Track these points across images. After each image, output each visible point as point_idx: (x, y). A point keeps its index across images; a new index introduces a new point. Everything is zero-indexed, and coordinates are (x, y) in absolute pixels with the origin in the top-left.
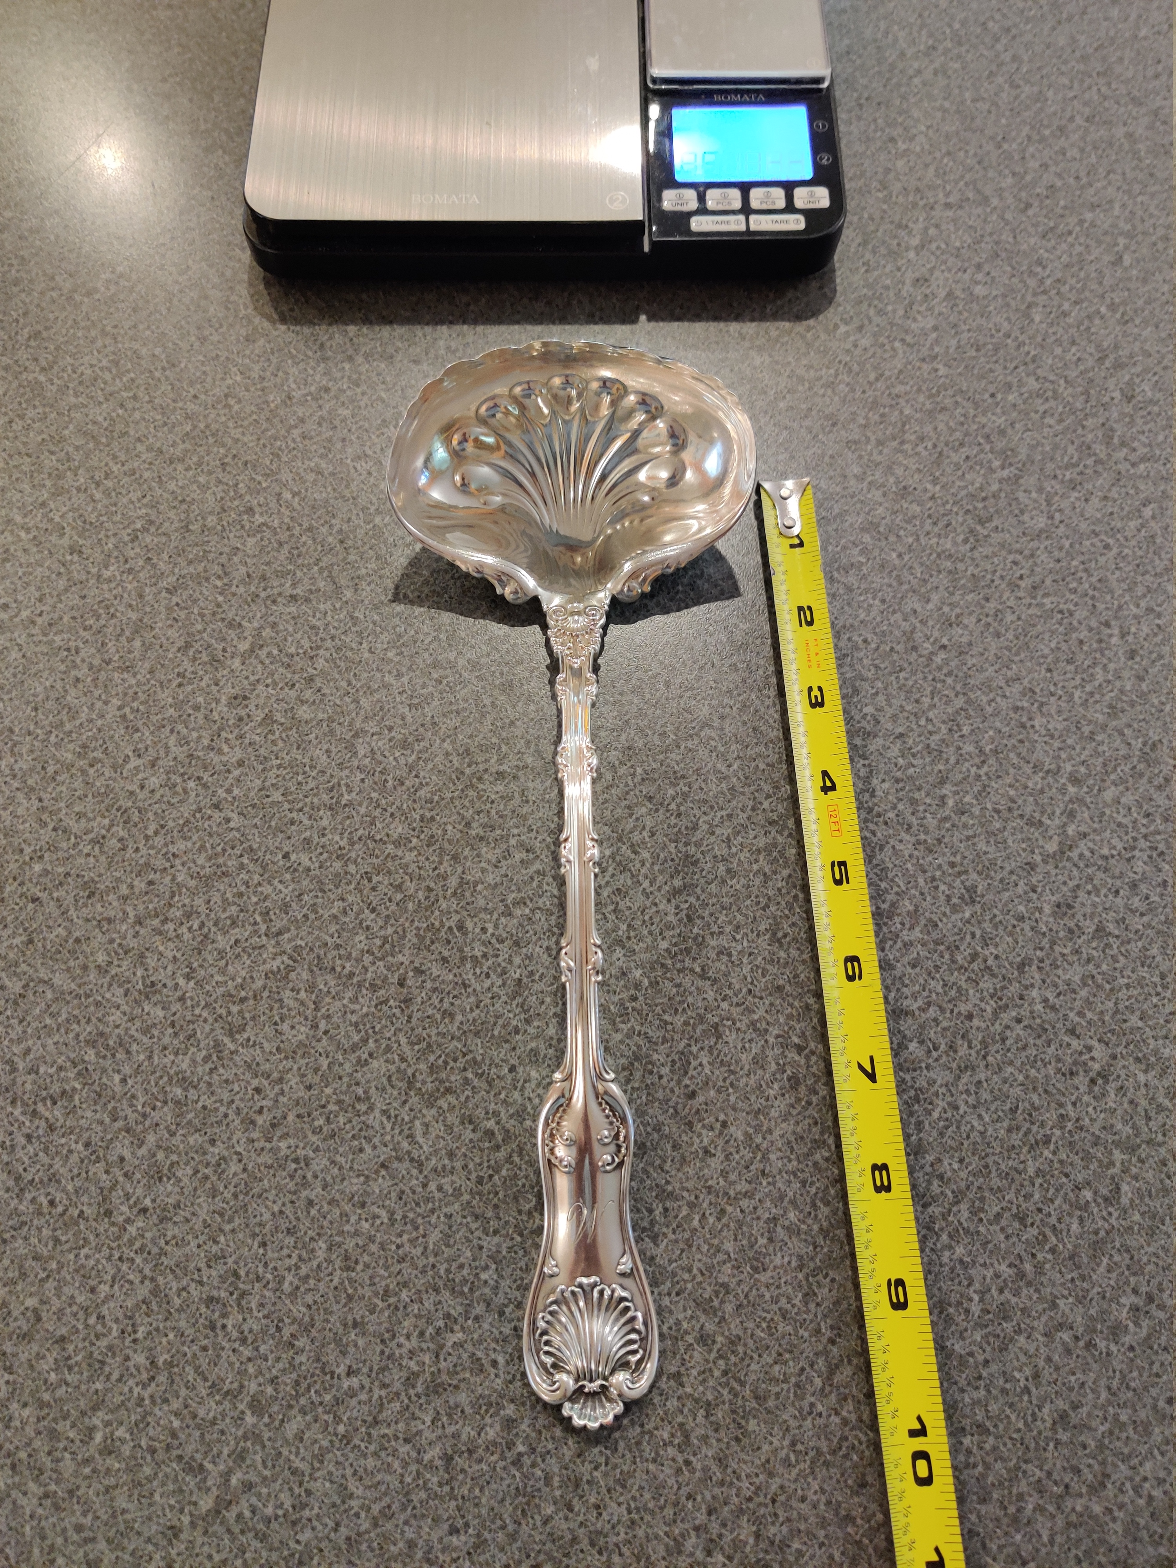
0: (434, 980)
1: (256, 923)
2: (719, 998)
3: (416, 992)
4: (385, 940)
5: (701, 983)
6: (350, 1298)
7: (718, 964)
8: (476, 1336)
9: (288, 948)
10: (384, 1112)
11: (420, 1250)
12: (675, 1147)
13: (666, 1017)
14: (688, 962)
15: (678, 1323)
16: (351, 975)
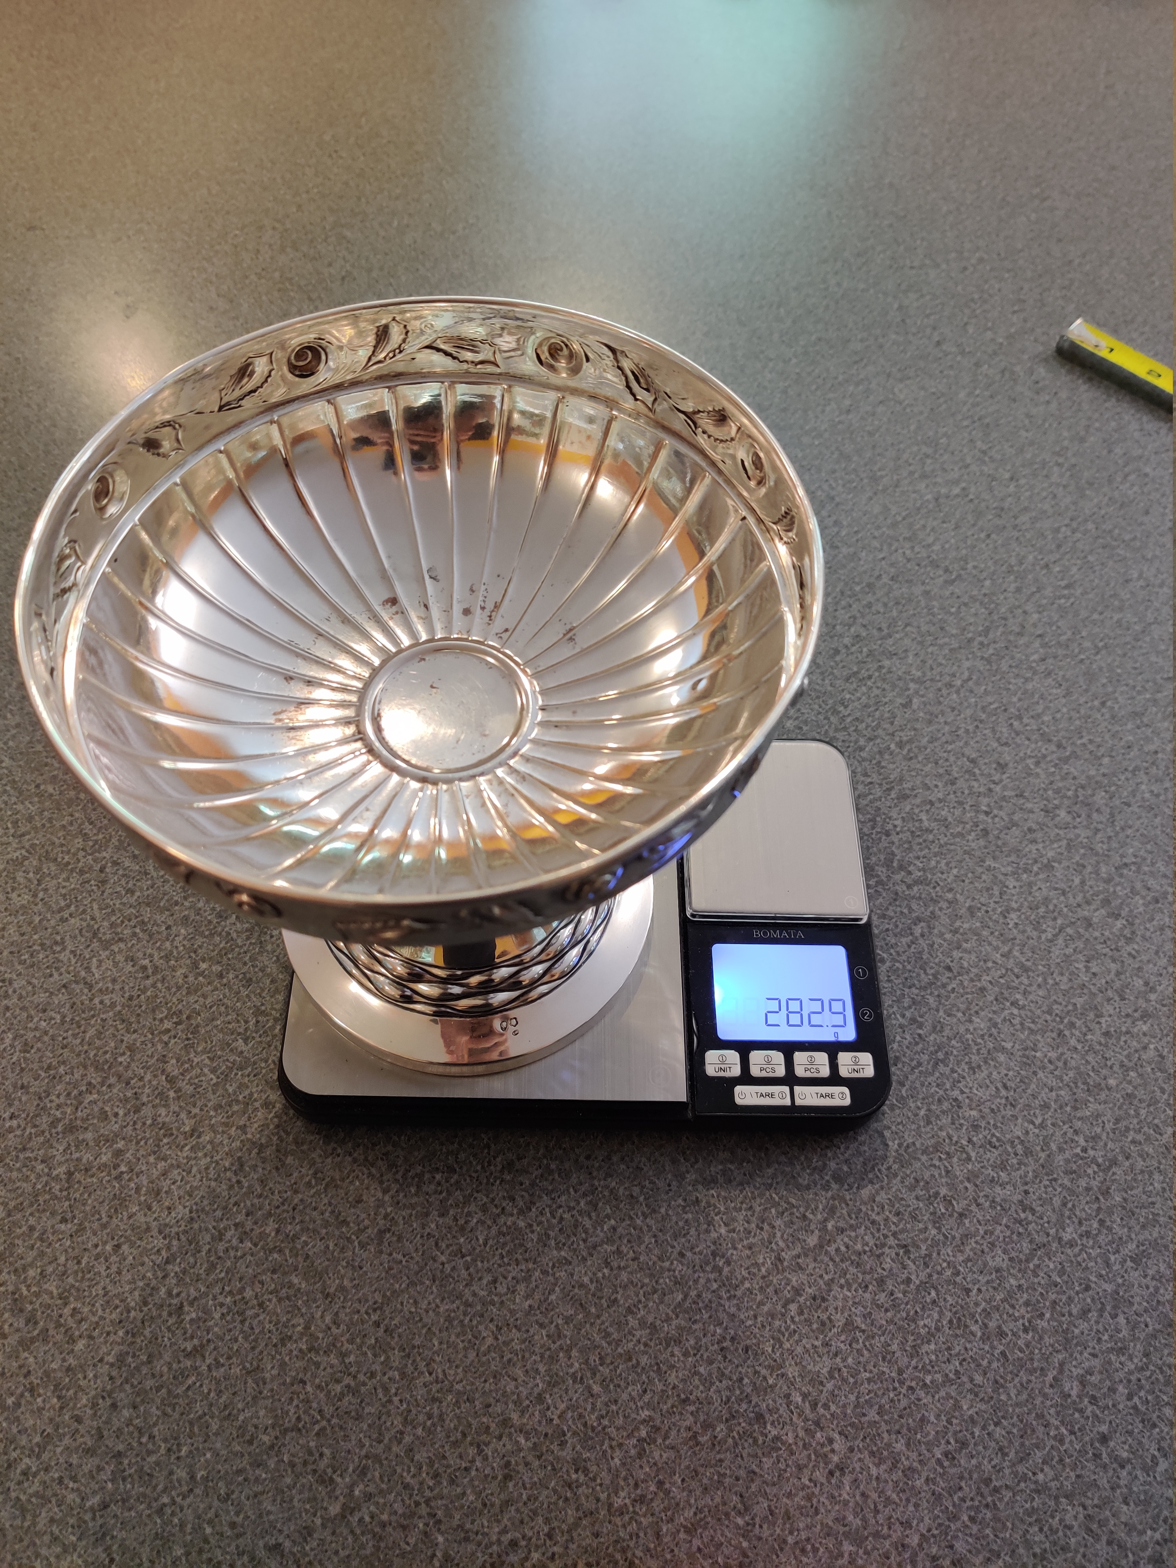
0: (125, 869)
1: (7, 828)
3: (110, 876)
4: (96, 841)
6: (22, 1070)
8: (106, 1097)
9: (27, 845)
10: (72, 952)
11: (79, 1041)
12: (273, 981)
15: (251, 1094)
16: (68, 863)
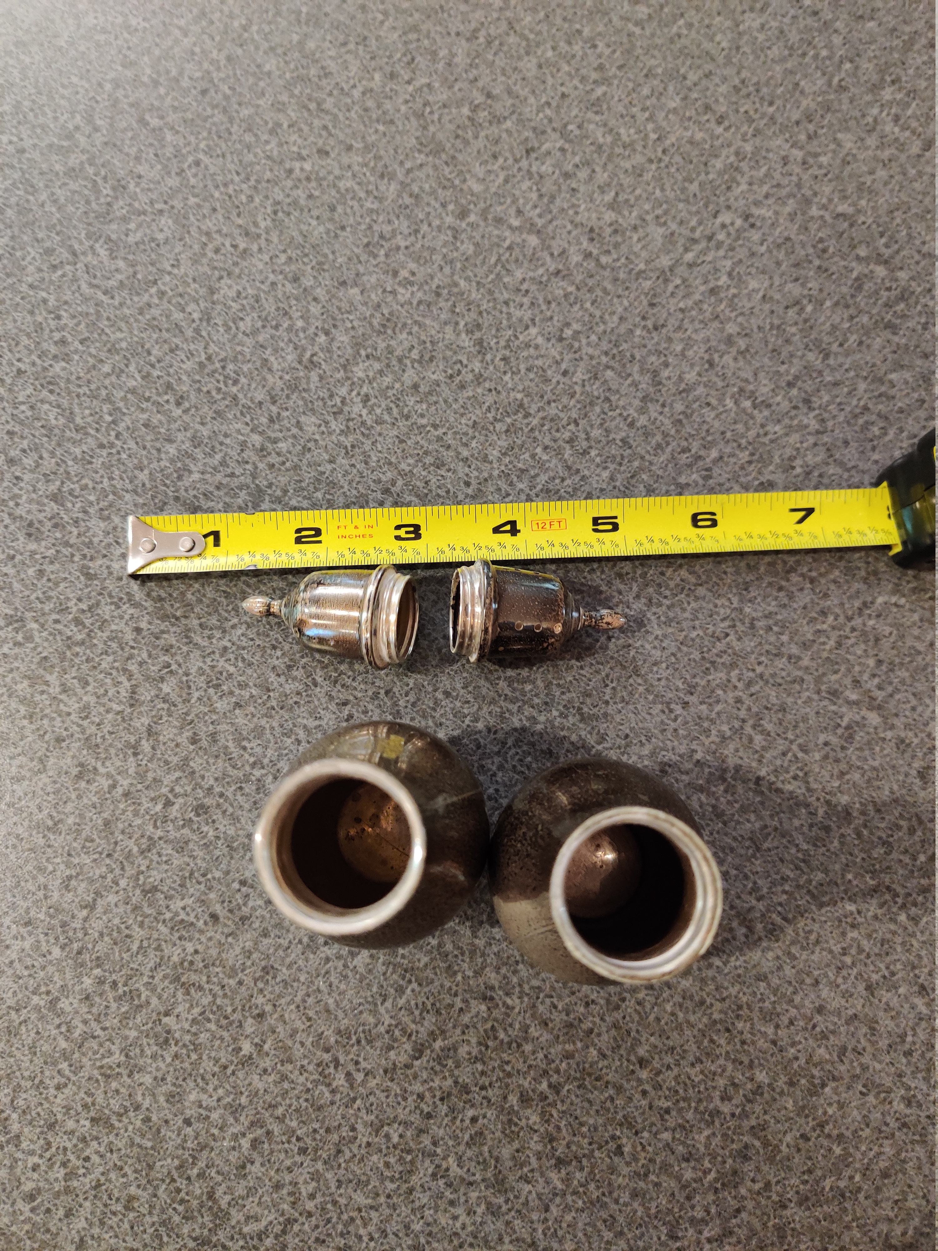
2: (115, 889)
5: (99, 909)
7: (80, 891)
13: (135, 948)
14: (77, 924)
